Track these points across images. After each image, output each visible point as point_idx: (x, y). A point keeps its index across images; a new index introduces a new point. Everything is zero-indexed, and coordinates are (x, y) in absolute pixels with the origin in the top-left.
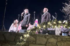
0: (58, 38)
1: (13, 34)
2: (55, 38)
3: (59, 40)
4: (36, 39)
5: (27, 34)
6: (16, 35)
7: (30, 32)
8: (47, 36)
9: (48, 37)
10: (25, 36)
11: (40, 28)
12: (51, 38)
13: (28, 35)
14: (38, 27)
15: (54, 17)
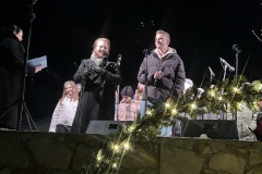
0: (249, 153)
1: (62, 139)
2: (236, 153)
3: (253, 162)
4: (159, 160)
5: (122, 140)
6: (78, 144)
7: (134, 133)
8: (206, 143)
9: (207, 150)
10: (116, 148)
11: (174, 111)
12: (220, 151)
13: (127, 146)
14: (169, 111)
15: (227, 65)
